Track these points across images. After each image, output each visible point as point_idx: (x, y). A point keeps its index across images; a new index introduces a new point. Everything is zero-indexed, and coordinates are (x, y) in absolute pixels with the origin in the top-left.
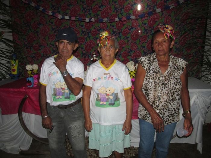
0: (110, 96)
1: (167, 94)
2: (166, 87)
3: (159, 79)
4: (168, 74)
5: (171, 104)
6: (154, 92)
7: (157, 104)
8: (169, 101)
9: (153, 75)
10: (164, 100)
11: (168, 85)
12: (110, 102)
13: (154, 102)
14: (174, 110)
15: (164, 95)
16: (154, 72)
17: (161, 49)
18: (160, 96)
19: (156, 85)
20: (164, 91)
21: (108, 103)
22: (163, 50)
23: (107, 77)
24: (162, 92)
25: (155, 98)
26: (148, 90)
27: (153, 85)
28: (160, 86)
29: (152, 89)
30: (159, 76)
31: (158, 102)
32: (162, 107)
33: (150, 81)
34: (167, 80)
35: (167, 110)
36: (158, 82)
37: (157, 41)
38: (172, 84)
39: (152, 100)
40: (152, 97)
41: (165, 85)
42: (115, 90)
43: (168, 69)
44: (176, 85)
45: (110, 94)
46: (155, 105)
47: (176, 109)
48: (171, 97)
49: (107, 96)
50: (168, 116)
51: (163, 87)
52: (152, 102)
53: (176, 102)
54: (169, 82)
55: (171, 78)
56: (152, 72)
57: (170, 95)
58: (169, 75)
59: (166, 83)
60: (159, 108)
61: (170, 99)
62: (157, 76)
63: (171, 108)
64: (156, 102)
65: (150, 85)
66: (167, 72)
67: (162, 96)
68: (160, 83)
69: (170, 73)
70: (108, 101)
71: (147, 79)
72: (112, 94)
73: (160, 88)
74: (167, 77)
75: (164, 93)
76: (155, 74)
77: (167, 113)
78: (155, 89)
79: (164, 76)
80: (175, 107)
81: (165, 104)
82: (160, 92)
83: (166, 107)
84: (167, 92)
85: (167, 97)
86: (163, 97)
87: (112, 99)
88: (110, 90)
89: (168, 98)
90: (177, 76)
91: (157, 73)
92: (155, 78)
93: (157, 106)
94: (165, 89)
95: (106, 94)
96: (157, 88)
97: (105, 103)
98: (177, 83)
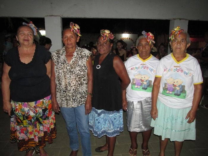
0: (177, 87)
1: (75, 79)
2: (73, 74)
3: (66, 68)
4: (73, 62)
5: (80, 88)
6: (65, 80)
7: (69, 89)
8: (78, 85)
9: (62, 66)
10: (74, 85)
11: (75, 72)
12: (176, 92)
13: (66, 88)
14: (83, 92)
15: (73, 80)
16: (61, 64)
17: (70, 43)
18: (70, 82)
19: (65, 73)
20: (72, 77)
21: (174, 93)
22: (71, 44)
23: (177, 70)
24: (71, 79)
25: (66, 85)
26: (60, 80)
27: (63, 74)
28: (68, 74)
29: (63, 78)
30: (66, 66)
31: (69, 87)
32: (73, 90)
33: (60, 72)
34: (73, 67)
35: (78, 93)
36: (66, 71)
37: (66, 36)
38: (78, 71)
39: (65, 86)
40: (64, 85)
41: (72, 72)
42: (183, 82)
43: (72, 59)
44: (81, 72)
45: (177, 85)
46: (67, 90)
47: (85, 92)
48: (79, 82)
49: (174, 86)
50: (80, 97)
51: (70, 74)
52: (64, 88)
53: (84, 86)
54: (75, 69)
55: (76, 66)
56: (60, 63)
57: (78, 80)
58: (74, 64)
59: (72, 70)
60: (71, 92)
61: (78, 83)
62: (65, 66)
63: (81, 90)
64: (67, 87)
65: (60, 75)
66: (72, 61)
67: (71, 82)
68: (68, 71)
69: (75, 62)
70: (174, 92)
71: (57, 71)
72: (179, 86)
73: (68, 75)
74: (72, 65)
75: (72, 79)
76: (62, 64)
77: (79, 95)
78: (65, 77)
79: (70, 65)
80: (84, 90)
81: (75, 88)
82: (69, 79)
83: (76, 90)
84: (74, 77)
85: (76, 81)
86: (73, 82)
87: (178, 90)
88: (177, 82)
89: (77, 83)
90: (81, 64)
91: (64, 64)
92: (63, 68)
93: (69, 90)
94: (72, 75)
95: (174, 85)
96: (66, 76)
97: (171, 93)
98: (82, 70)
